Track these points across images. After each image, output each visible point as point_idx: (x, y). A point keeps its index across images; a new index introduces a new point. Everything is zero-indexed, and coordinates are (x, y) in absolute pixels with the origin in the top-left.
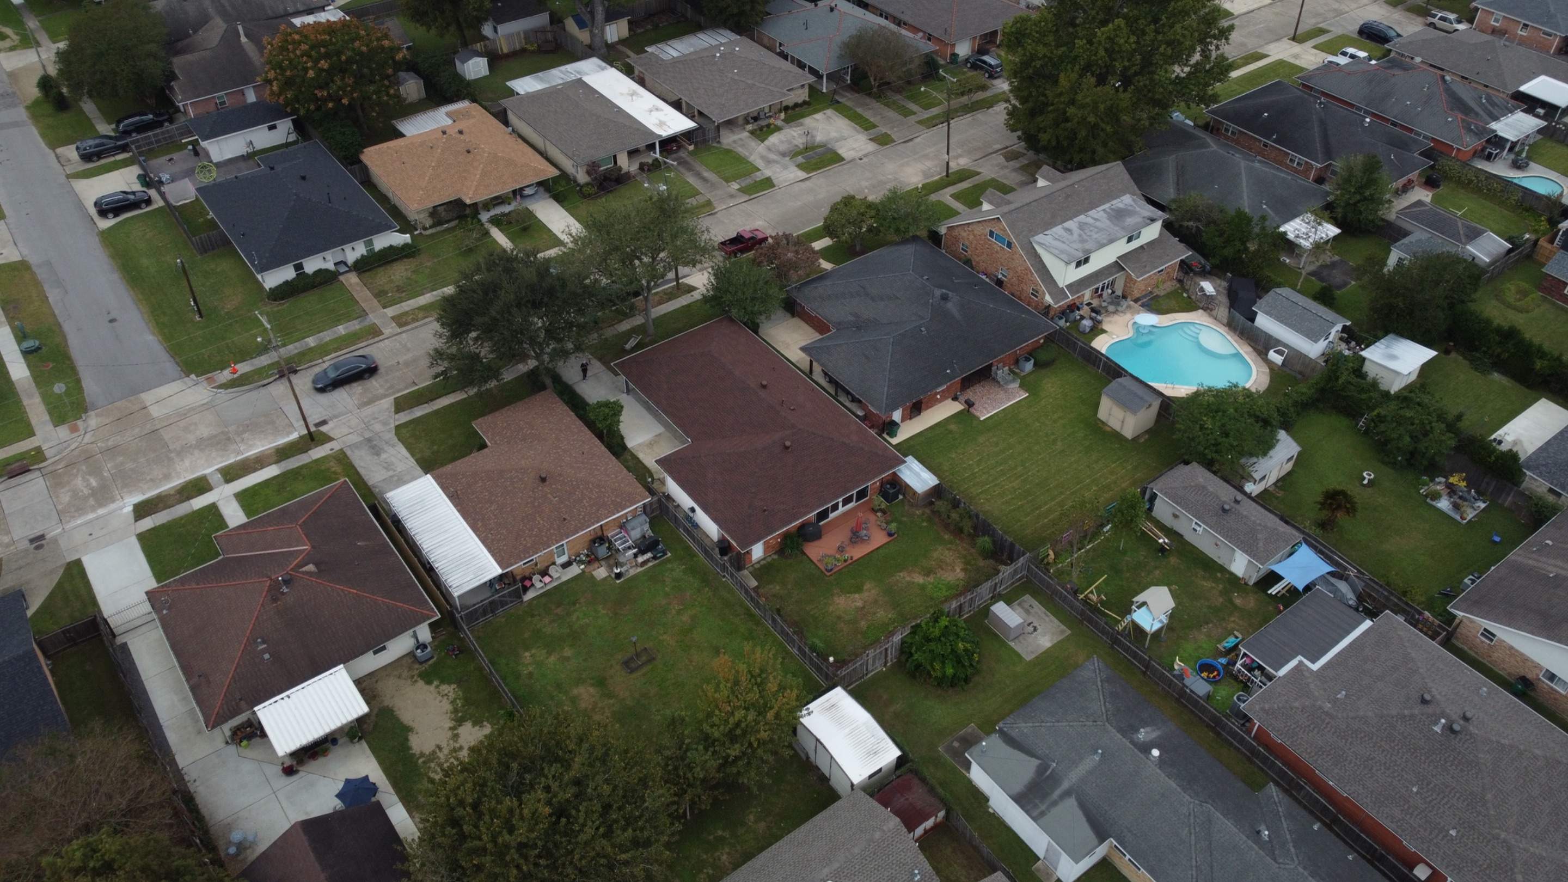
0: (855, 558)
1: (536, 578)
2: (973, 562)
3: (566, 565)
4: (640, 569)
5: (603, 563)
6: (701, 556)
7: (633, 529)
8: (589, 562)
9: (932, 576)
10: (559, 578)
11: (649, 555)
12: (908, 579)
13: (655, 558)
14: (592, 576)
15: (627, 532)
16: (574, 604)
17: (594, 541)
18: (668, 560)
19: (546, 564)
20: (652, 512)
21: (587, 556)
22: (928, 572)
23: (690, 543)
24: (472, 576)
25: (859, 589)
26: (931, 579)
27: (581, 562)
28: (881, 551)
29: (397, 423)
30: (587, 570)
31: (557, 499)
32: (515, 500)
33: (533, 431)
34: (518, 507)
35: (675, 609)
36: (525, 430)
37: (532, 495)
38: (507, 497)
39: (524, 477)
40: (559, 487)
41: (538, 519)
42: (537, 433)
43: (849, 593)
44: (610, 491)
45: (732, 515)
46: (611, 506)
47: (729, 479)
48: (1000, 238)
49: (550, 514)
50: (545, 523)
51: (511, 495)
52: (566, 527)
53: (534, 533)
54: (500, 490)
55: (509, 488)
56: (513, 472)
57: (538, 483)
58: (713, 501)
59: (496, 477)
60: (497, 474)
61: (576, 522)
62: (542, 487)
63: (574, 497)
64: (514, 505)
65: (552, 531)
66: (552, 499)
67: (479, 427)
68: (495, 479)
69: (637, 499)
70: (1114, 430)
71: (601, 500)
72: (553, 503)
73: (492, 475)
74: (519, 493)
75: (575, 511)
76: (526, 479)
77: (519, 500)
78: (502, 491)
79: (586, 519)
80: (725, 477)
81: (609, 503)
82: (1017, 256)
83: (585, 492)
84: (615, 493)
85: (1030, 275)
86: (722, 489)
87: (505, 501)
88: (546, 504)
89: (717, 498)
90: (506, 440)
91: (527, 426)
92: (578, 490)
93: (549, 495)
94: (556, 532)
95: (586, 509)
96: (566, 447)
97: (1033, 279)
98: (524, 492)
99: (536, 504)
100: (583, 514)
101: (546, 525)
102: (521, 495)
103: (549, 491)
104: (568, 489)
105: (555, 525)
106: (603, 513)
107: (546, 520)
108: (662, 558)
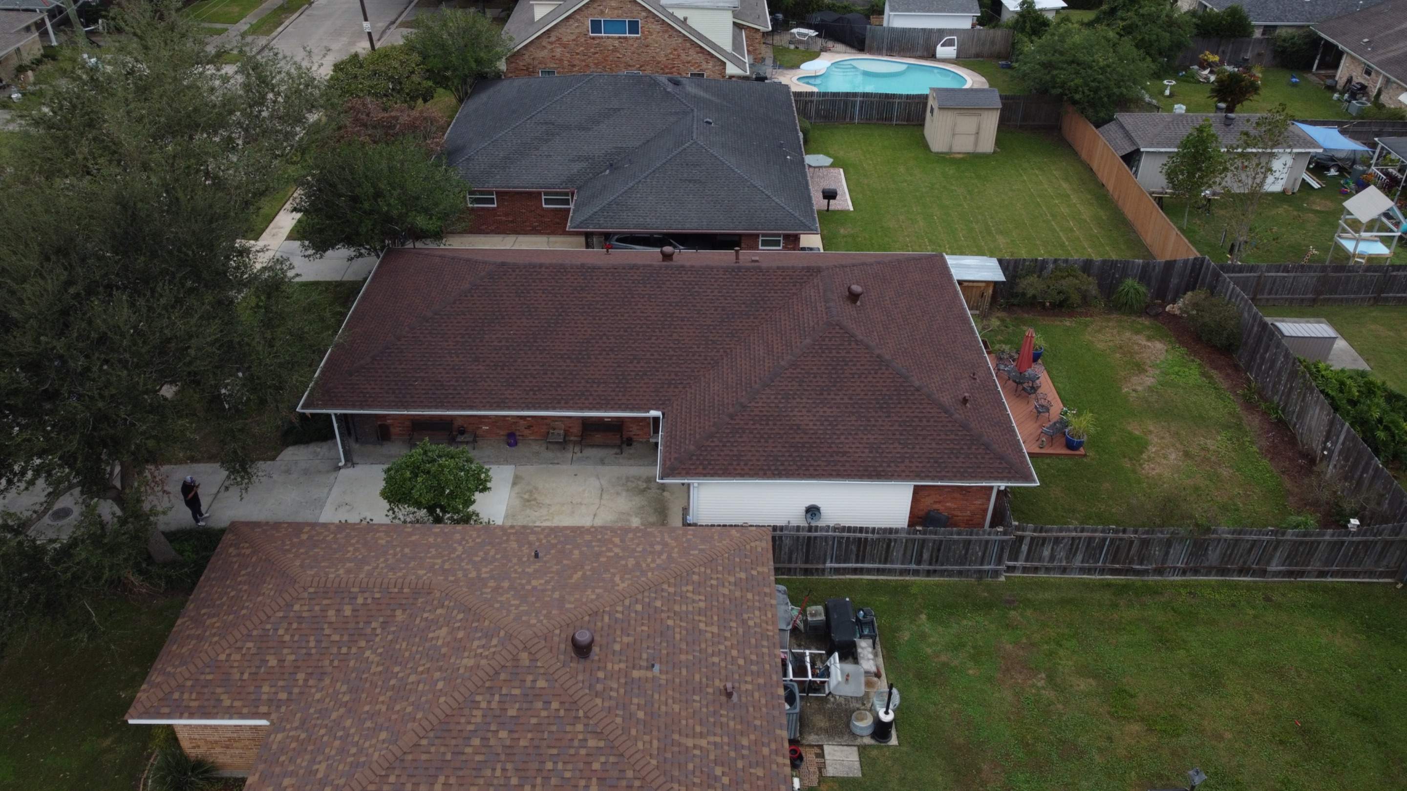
5: (812, 738)
6: (916, 580)
9: (1147, 367)
11: (864, 646)
12: (1140, 388)
13: (875, 643)
14: (843, 782)
18: (889, 629)
22: (1136, 367)
23: (865, 574)
25: (1137, 441)
26: (1153, 371)
30: (812, 781)
31: (657, 667)
32: (583, 752)
33: (360, 601)
34: (612, 759)
35: (1043, 688)
36: (331, 613)
37: (606, 704)
38: (549, 765)
39: (528, 684)
40: (626, 639)
41: (690, 742)
42: (377, 595)
43: (1142, 452)
44: (709, 571)
45: (934, 445)
46: (750, 596)
47: (850, 399)
48: (614, 25)
49: (691, 710)
50: (712, 739)
51: (555, 751)
52: (751, 709)
53: (726, 780)
54: (504, 770)
55: (522, 743)
56: (478, 698)
57: (581, 667)
58: (871, 452)
59: (442, 749)
60: (437, 741)
61: (749, 679)
62: (599, 669)
63: (678, 636)
64: (596, 766)
65: (745, 742)
66: (649, 674)
67: (166, 710)
68: (449, 757)
69: (759, 549)
70: (965, 153)
71: (721, 599)
72: (663, 682)
73: (424, 757)
74: (569, 728)
75: (716, 659)
76: (541, 683)
77: (592, 743)
78: (509, 766)
79: (754, 657)
80: (839, 401)
81: (738, 594)
82: (653, 37)
83: (677, 608)
84: (720, 568)
85: (683, 56)
86: (859, 423)
87: (553, 781)
88: (656, 696)
89: (872, 441)
90: (301, 676)
91: (325, 602)
92: (664, 615)
93: (636, 674)
94: (752, 737)
95: (726, 639)
96: (484, 570)
97: (690, 58)
98: (581, 713)
99: (641, 715)
100: (734, 653)
101: (718, 739)
102: (580, 727)
103: (623, 666)
104: (645, 628)
105: (732, 724)
106: (758, 621)
107: (705, 730)
108: (877, 635)
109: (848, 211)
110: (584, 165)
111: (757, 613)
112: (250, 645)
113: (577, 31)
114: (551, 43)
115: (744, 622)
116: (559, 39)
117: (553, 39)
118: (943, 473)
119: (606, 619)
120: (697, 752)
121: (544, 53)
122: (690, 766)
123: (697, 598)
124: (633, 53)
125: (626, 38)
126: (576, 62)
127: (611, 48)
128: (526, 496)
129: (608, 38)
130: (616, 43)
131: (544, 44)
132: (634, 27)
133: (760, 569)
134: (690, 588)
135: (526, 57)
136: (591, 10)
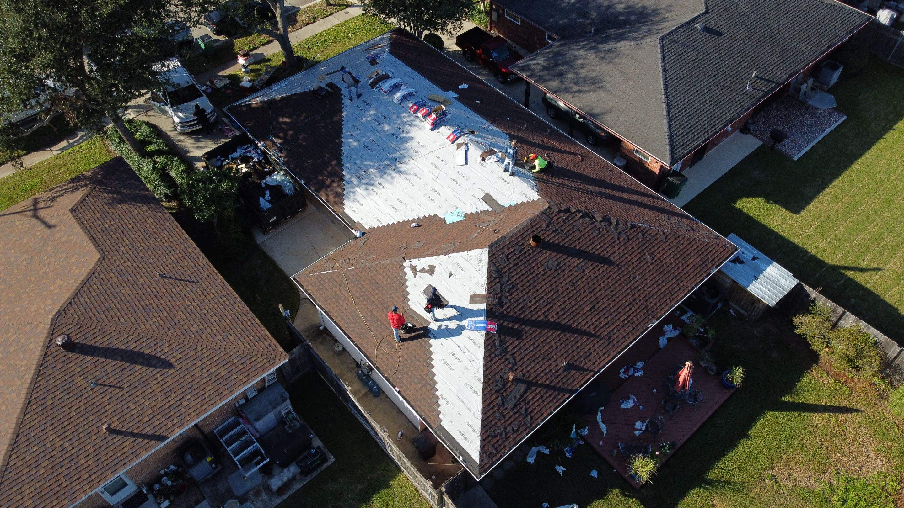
0: (679, 445)
3: (132, 504)
4: (277, 501)
5: (205, 491)
7: (258, 419)
8: (180, 493)
11: (292, 470)
13: (304, 473)
15: (248, 422)
18: (330, 474)
28: (718, 421)
41: (52, 436)
49: (78, 422)
50: (66, 445)
52: (112, 448)
56: (11, 330)
62: (63, 362)
63: (131, 378)
65: (81, 462)
66: (84, 386)
72: (86, 395)
76: (32, 347)
77: (14, 396)
79: (157, 423)
81: (203, 381)
84: (216, 358)
88: (71, 399)
90: (25, 256)
92: (141, 360)
93: (78, 379)
94: (89, 463)
95: (156, 400)
96: (129, 264)
99: (50, 402)
101: (69, 448)
103: (78, 370)
105: (89, 446)
108: (319, 471)
109: (788, 159)
119: (105, 340)
120: (48, 445)
122: (35, 448)
133: (240, 377)
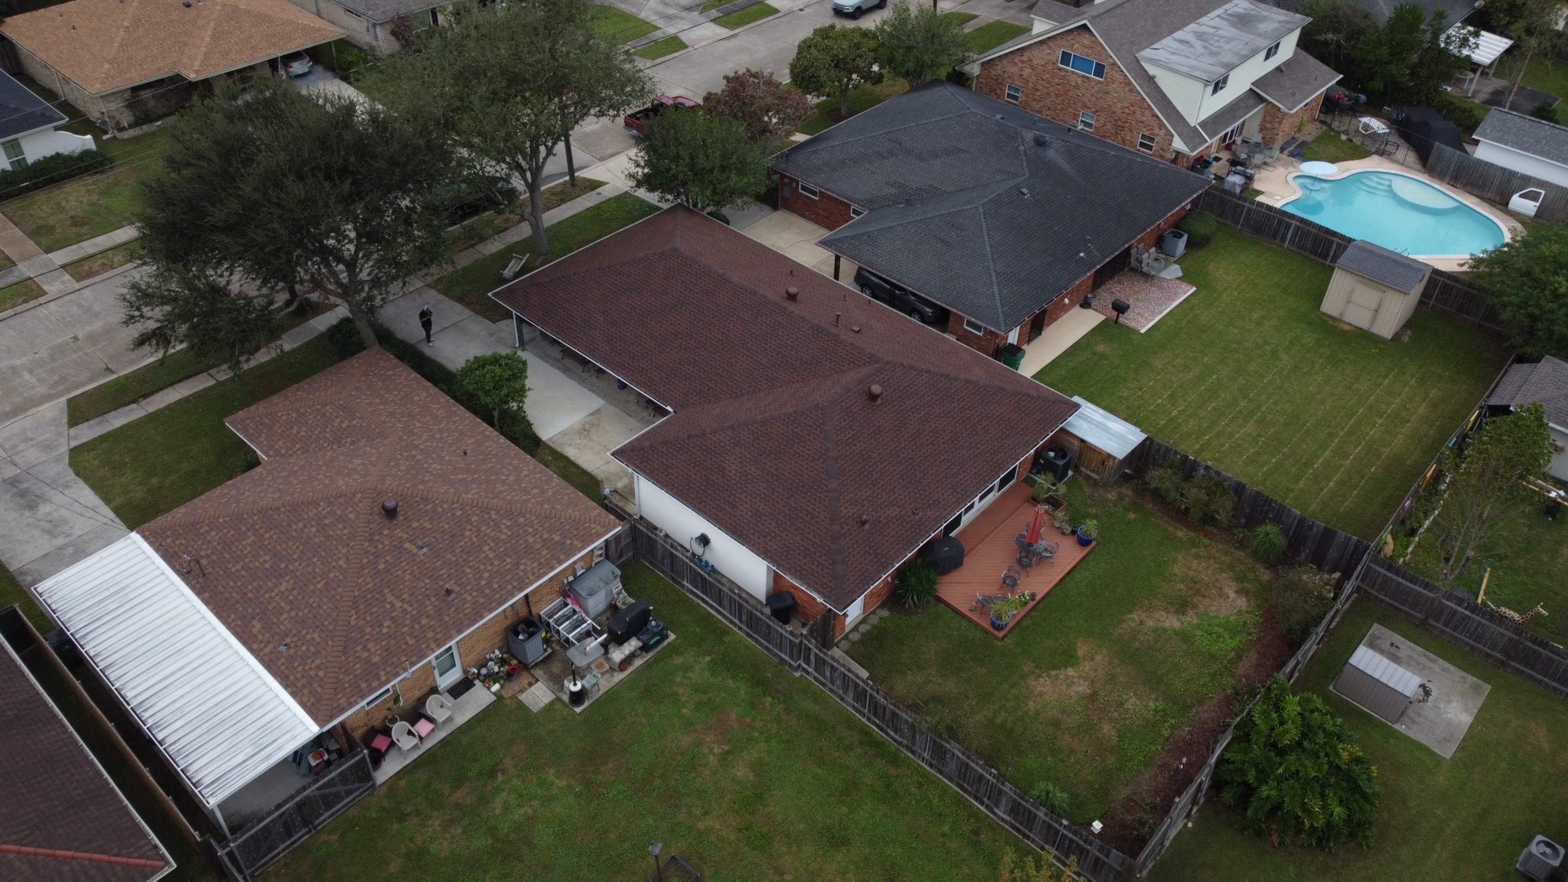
0: (1038, 598)
1: (399, 729)
2: (1251, 576)
3: (458, 690)
4: (619, 677)
5: (538, 673)
6: (739, 633)
7: (590, 595)
8: (510, 676)
9: (1190, 613)
10: (450, 719)
11: (633, 644)
12: (1150, 623)
13: (645, 648)
14: (522, 706)
15: (577, 601)
16: (492, 774)
17: (513, 630)
18: (673, 650)
19: (417, 694)
20: (621, 556)
21: (502, 662)
22: (1182, 607)
23: (708, 606)
24: (249, 751)
25: (1068, 658)
26: (1191, 618)
27: (490, 678)
28: (1077, 576)
29: (74, 444)
30: (507, 694)
31: (425, 550)
32: (334, 564)
33: (354, 422)
34: (341, 577)
35: (714, 755)
36: (338, 420)
37: (369, 549)
38: (315, 560)
39: (347, 512)
40: (427, 525)
41: (390, 598)
42: (364, 425)
43: (1054, 668)
44: (536, 522)
45: (798, 539)
46: (544, 552)
47: (776, 470)
48: (1081, 63)
49: (414, 585)
50: (406, 606)
51: (323, 554)
52: (453, 609)
53: (385, 630)
54: (297, 547)
55: (317, 540)
56: (322, 504)
57: (380, 521)
58: (751, 517)
59: (286, 519)
60: (287, 513)
61: (475, 594)
62: (389, 529)
63: (462, 543)
64: (331, 575)
65: (424, 622)
66: (415, 551)
67: (239, 426)
68: (284, 524)
69: (593, 531)
70: (1356, 327)
71: (521, 542)
72: (418, 560)
73: (276, 517)
74: (340, 547)
75: (468, 571)
76: (352, 516)
77: (341, 563)
78: (301, 547)
79: (496, 586)
80: (767, 467)
81: (538, 546)
82: (1115, 86)
83: (483, 529)
84: (547, 525)
85: (1138, 113)
86: (765, 491)
87: (309, 569)
88: (403, 564)
89: (760, 509)
90: (298, 446)
91: (341, 413)
92: (469, 527)
93: (407, 545)
94: (433, 623)
95: (492, 564)
96: (428, 444)
97: (1144, 119)
98: (351, 544)
99: (382, 566)
100: (486, 575)
101: (409, 609)
102: (345, 550)
103: (405, 536)
104: (447, 526)
105: (430, 608)
106: (529, 568)
107: (408, 599)
108: (660, 647)
109: (1135, 331)
110: (893, 191)
111: (536, 564)
112: (294, 415)
113: (1048, 57)
114: (1023, 62)
115: (518, 564)
116: (1030, 60)
117: (1025, 58)
118: (784, 563)
119: (428, 507)
120: (388, 606)
121: (1014, 69)
122: (375, 609)
123: (505, 531)
124: (1092, 95)
125: (1088, 78)
126: (1040, 88)
127: (1073, 84)
128: (587, 426)
129: (1073, 73)
130: (1079, 81)
131: (1016, 60)
132: (1100, 71)
133: (575, 542)
134: (509, 523)
135: (998, 67)
136: (1063, 42)
